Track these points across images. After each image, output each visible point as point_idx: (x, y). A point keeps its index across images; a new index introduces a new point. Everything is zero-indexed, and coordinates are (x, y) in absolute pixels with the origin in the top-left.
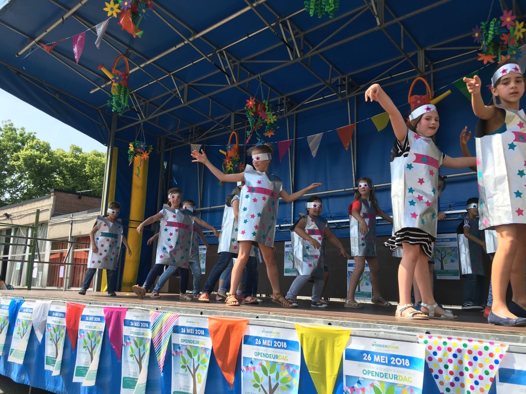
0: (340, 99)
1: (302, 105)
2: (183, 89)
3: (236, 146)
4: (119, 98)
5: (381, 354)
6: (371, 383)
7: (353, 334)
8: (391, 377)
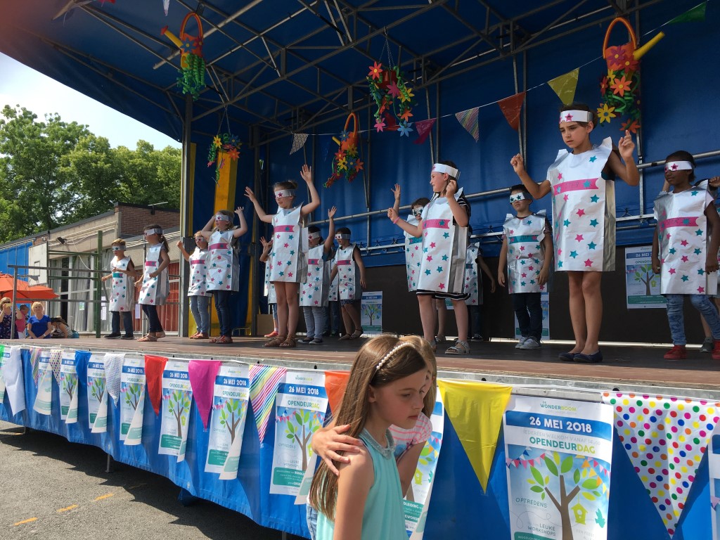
0: (501, 56)
1: (448, 69)
2: (279, 56)
3: (353, 134)
4: (192, 74)
5: (553, 418)
6: (542, 454)
7: (515, 392)
8: (568, 447)
